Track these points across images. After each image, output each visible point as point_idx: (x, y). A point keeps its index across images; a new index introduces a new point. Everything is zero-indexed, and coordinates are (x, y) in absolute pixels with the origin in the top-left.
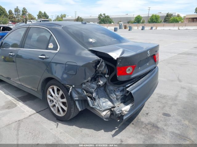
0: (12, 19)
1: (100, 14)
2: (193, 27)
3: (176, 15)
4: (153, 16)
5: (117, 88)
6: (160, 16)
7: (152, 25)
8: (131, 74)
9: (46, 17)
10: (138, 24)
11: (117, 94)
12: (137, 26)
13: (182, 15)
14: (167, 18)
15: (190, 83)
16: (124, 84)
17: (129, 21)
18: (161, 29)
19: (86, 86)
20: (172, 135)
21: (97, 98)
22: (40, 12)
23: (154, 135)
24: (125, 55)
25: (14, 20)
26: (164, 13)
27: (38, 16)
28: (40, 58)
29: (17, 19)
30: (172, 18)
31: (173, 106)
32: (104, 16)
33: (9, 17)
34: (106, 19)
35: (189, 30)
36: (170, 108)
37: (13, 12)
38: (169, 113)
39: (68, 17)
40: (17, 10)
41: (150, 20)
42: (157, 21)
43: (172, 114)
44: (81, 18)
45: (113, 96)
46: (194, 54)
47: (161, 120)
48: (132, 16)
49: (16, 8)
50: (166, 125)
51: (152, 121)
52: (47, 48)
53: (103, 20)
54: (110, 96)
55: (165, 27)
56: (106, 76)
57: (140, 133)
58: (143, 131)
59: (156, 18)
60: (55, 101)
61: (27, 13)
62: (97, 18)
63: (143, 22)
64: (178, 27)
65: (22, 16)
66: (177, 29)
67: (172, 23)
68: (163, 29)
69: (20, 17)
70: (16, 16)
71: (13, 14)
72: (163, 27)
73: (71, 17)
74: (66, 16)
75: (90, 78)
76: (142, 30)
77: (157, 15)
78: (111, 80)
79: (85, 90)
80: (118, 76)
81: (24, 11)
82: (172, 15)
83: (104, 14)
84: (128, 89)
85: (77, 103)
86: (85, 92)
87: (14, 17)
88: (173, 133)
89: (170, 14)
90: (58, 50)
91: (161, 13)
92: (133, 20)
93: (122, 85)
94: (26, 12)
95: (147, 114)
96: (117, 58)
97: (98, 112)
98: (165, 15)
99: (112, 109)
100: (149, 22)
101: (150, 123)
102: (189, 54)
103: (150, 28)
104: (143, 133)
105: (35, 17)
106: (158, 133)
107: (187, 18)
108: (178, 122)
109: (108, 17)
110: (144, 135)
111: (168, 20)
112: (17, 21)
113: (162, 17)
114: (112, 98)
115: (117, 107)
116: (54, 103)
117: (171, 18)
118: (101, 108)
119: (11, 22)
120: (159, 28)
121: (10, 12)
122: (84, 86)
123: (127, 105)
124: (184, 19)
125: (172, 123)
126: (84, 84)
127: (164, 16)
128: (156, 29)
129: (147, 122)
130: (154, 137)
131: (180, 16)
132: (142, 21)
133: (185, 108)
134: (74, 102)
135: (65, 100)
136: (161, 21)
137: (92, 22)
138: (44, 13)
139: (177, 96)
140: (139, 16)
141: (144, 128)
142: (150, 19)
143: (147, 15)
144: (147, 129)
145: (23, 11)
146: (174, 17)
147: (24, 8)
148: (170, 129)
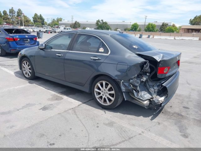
0: (6, 20)
1: (98, 20)
2: (189, 37)
3: (172, 24)
4: (149, 24)
5: (155, 84)
6: (157, 25)
7: (149, 33)
8: (166, 73)
9: (41, 20)
10: (136, 32)
11: (155, 88)
12: (134, 34)
13: (178, 26)
14: (163, 28)
15: (198, 86)
16: (160, 81)
17: (126, 28)
18: (157, 38)
19: (133, 81)
20: (194, 120)
21: (140, 90)
22: (36, 15)
23: (181, 120)
24: (165, 59)
25: (8, 21)
26: (160, 23)
27: (33, 18)
28: (92, 59)
29: (12, 20)
30: (168, 27)
31: (189, 102)
32: (102, 22)
33: (3, 18)
34: (104, 25)
35: (185, 41)
36: (187, 104)
37: (8, 13)
38: (188, 107)
39: (64, 21)
40: (12, 11)
41: (146, 29)
42: (153, 29)
43: (190, 108)
44: (78, 23)
45: (152, 90)
46: (195, 63)
47: (183, 111)
48: (129, 24)
49: (11, 8)
50: (187, 114)
51: (177, 111)
52: (98, 52)
53: (101, 26)
54: (150, 90)
55: (161, 36)
56: (147, 74)
57: (170, 119)
58: (172, 118)
59: (152, 27)
60: (102, 93)
61: (23, 15)
62: (95, 23)
63: (139, 31)
64: (174, 37)
65: (17, 17)
66: (173, 39)
67: (167, 32)
68: (159, 38)
69: (15, 19)
70: (10, 17)
71: (7, 14)
72: (159, 36)
73: (67, 21)
74: (63, 20)
75: (136, 75)
76: (140, 38)
77: (153, 24)
78: (151, 78)
79: (132, 84)
80: (158, 74)
81: (20, 13)
82: (167, 24)
83: (102, 20)
84: (163, 85)
85: (124, 94)
86: (132, 86)
87: (9, 19)
88: (194, 119)
89: (166, 24)
90: (109, 53)
91: (157, 22)
92: (130, 27)
93: (159, 82)
94: (22, 13)
95: (171, 107)
96: (160, 61)
97: (140, 102)
98: (161, 24)
99: (151, 100)
100: (146, 31)
101: (175, 113)
102: (190, 63)
103: (147, 36)
104: (172, 119)
105: (30, 19)
106: (184, 119)
107: (183, 29)
108: (196, 112)
109: (106, 23)
110: (173, 120)
111: (164, 29)
112: (11, 23)
113: (158, 26)
114: (151, 92)
115: (155, 98)
116: (101, 95)
117: (166, 27)
118: (143, 98)
119: (5, 23)
120: (156, 37)
121: (5, 12)
122: (131, 81)
123: (162, 97)
124: (179, 29)
125: (192, 113)
126: (132, 79)
127: (159, 25)
128: (153, 37)
129: (173, 112)
130: (182, 121)
131: (175, 26)
132: (138, 29)
133: (198, 104)
134: (122, 93)
135: (113, 92)
136: (157, 30)
137: (88, 27)
138: (39, 15)
139: (190, 95)
140: (136, 24)
141: (172, 115)
142: (147, 27)
143: (143, 24)
144: (175, 116)
145: (18, 13)
146: (170, 26)
147: (19, 9)
148: (191, 117)
